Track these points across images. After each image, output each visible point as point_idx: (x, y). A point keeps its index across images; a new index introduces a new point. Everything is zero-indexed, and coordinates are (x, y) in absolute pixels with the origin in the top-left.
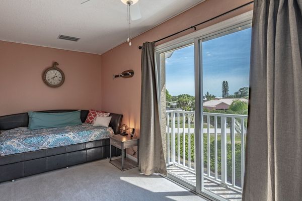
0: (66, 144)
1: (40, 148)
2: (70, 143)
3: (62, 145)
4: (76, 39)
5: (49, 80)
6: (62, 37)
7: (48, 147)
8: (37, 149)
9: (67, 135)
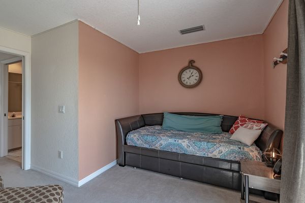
0: (179, 151)
1: (153, 148)
2: (183, 152)
3: (174, 150)
4: (201, 28)
5: (184, 80)
6: (183, 32)
7: (159, 148)
8: (151, 147)
9: (180, 141)
